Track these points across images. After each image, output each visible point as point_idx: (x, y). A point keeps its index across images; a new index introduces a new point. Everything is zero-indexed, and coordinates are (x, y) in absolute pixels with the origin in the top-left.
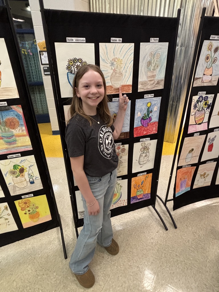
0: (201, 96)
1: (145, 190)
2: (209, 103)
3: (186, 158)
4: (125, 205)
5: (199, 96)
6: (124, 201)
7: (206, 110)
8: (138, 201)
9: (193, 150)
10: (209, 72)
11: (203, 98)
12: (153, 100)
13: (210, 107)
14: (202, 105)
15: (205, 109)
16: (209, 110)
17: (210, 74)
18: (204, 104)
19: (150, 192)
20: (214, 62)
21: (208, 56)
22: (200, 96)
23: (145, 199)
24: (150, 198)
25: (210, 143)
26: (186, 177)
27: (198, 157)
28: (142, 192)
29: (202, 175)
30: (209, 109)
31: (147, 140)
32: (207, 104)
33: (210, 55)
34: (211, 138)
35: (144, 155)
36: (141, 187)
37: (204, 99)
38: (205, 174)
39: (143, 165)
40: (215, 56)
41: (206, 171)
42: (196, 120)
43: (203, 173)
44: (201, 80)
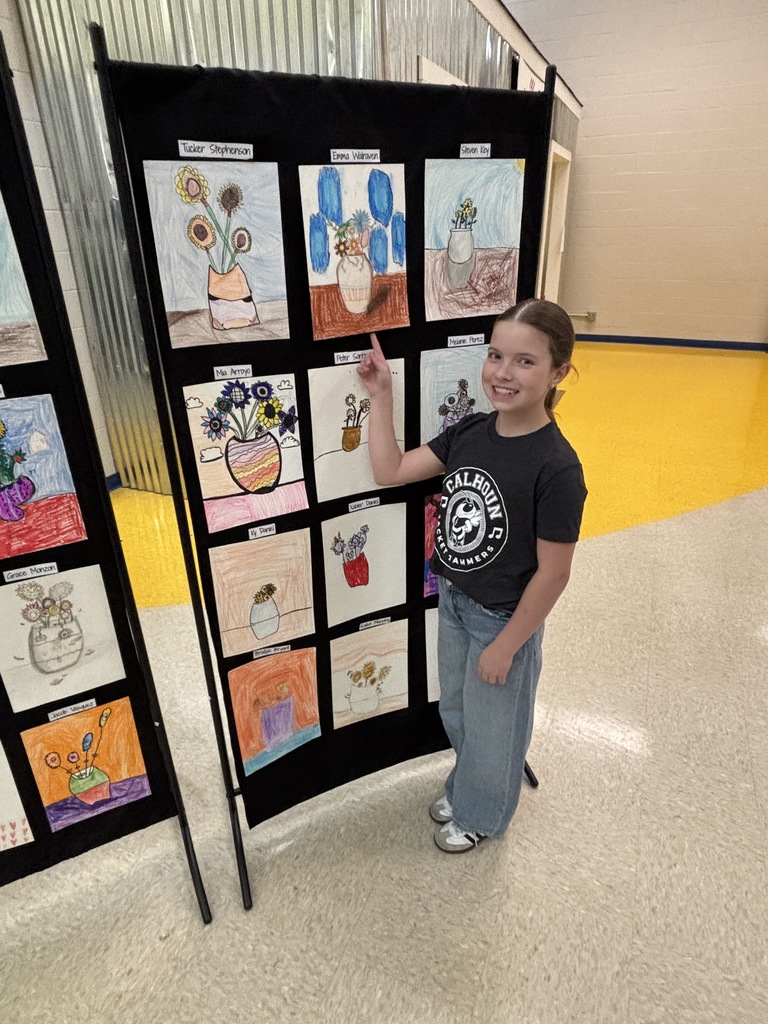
0: (234, 381)
1: (117, 766)
2: (286, 409)
3: (252, 625)
4: (21, 842)
5: (225, 383)
6: (13, 826)
7: (281, 434)
8: (88, 815)
9: (270, 589)
10: (233, 286)
11: (246, 391)
12: (7, 409)
13: (297, 425)
14: (254, 418)
15: (275, 431)
16: (297, 435)
17: (245, 296)
18: (263, 411)
19: (145, 772)
20: (244, 248)
21: (198, 222)
22: (229, 383)
23: (125, 801)
24: (148, 793)
25: (348, 555)
26: (286, 690)
27: (311, 612)
28: (99, 778)
29: (358, 673)
30: (293, 432)
31: (43, 573)
32: (277, 410)
33: (210, 220)
34: (346, 538)
35: (51, 634)
36: (87, 761)
37: (255, 393)
38: (370, 669)
39: (64, 673)
40: (236, 222)
41: (369, 659)
42: (237, 477)
43: (360, 667)
44: (204, 320)
